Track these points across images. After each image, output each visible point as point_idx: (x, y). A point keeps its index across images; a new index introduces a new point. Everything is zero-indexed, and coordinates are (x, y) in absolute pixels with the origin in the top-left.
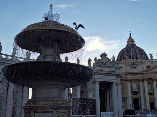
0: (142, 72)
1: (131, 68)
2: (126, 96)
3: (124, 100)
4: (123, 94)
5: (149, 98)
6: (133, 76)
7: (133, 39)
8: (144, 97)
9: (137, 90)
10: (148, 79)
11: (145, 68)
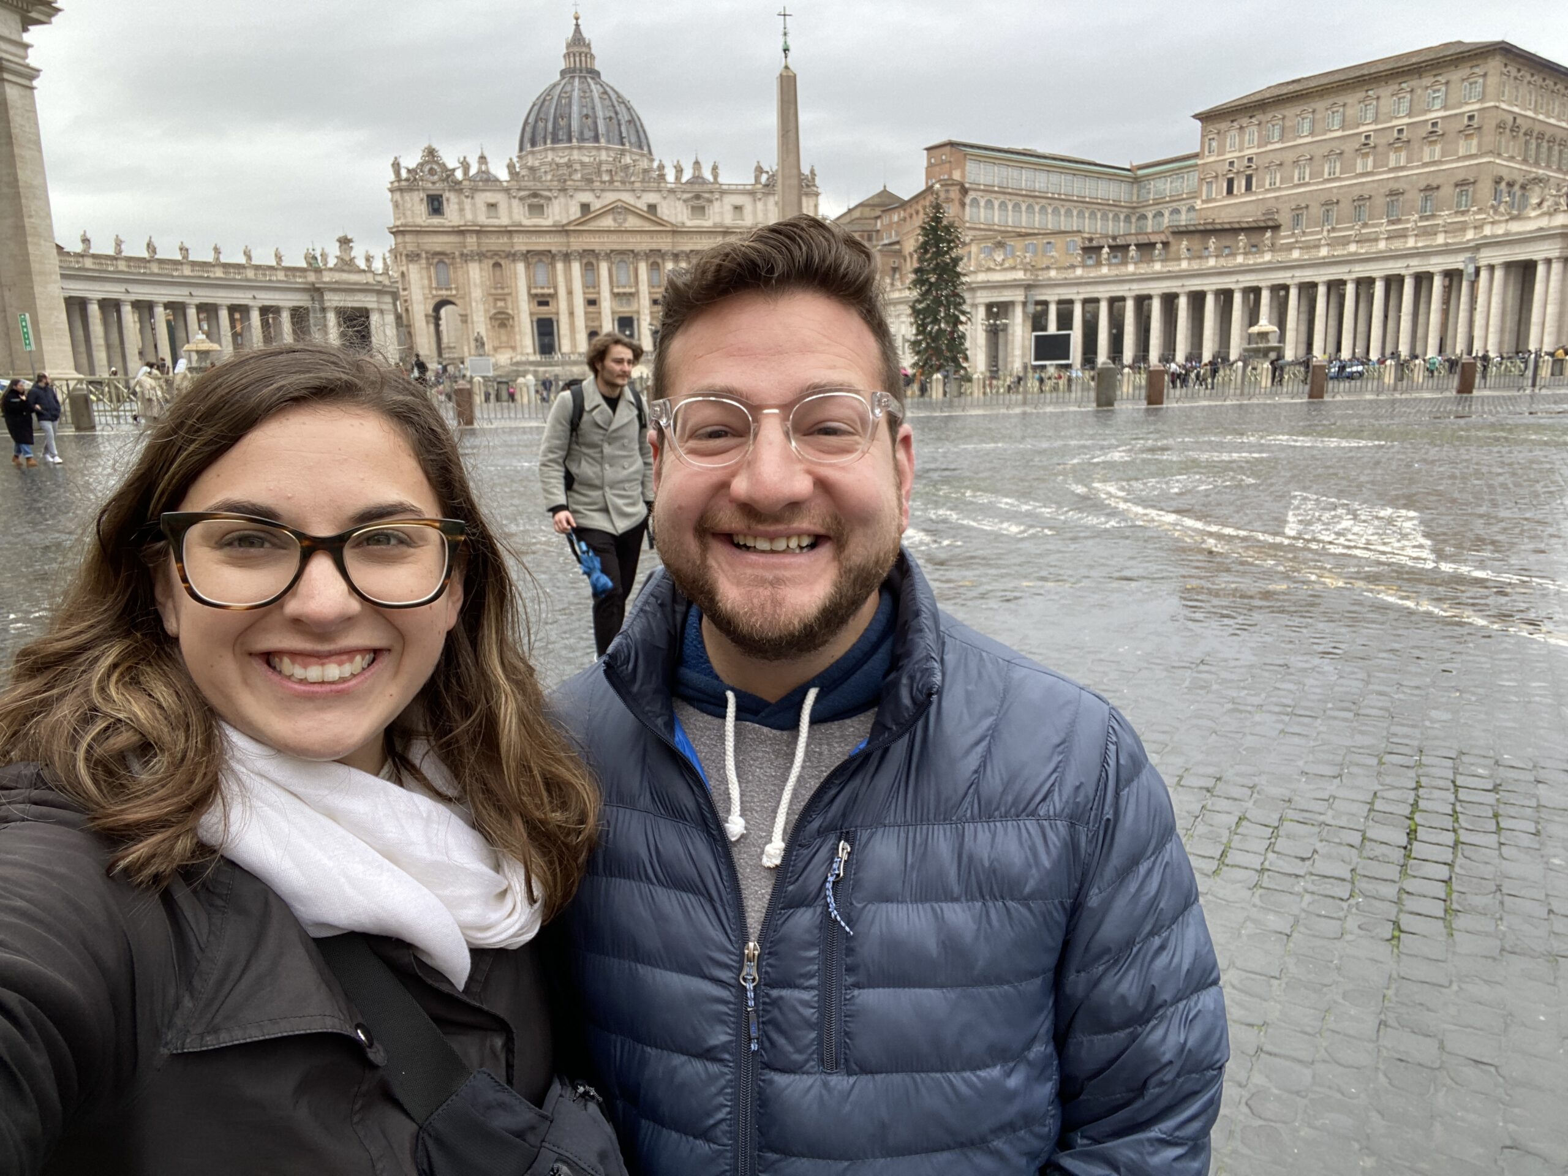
0: (563, 226)
1: (527, 208)
2: (513, 310)
3: (506, 321)
4: (504, 302)
5: (585, 316)
6: (534, 238)
7: (589, 45)
8: (570, 313)
9: (549, 288)
10: (584, 251)
11: (575, 212)
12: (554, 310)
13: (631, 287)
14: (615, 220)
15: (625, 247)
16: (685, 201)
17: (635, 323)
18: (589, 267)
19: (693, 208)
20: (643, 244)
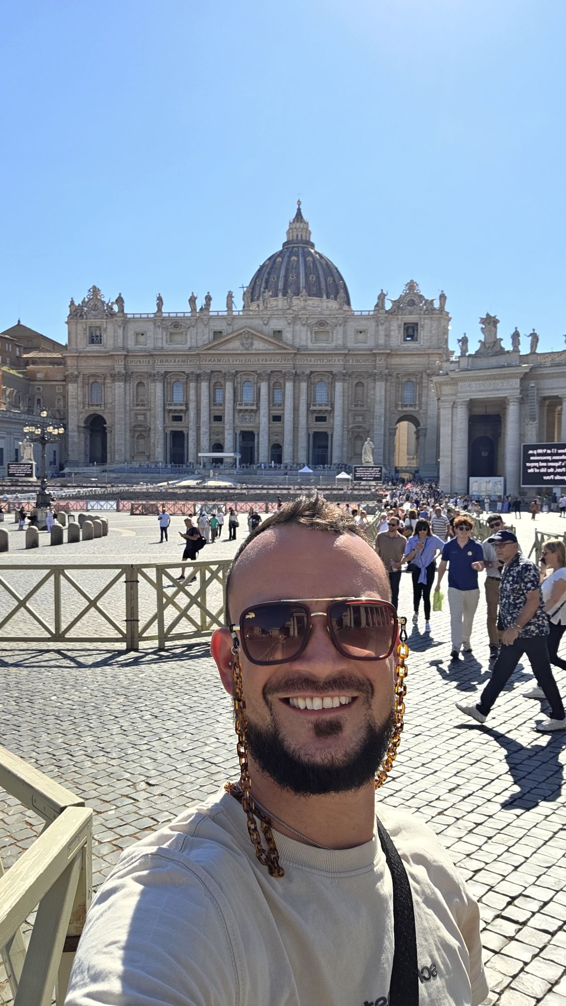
7: (307, 224)
13: (252, 405)
14: (242, 344)
15: (249, 369)
17: (256, 437)
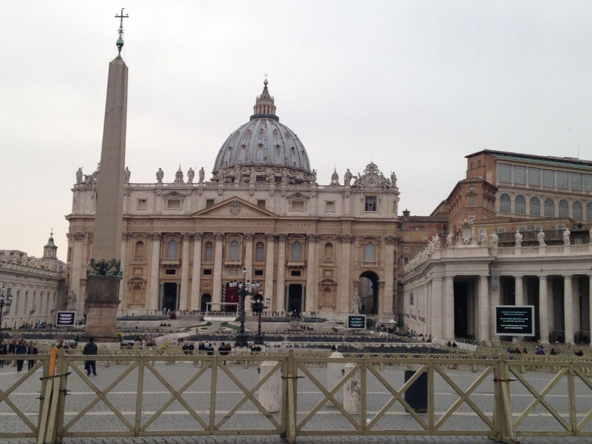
0: (191, 215)
1: (167, 203)
2: (146, 277)
3: (140, 285)
4: (140, 270)
5: (201, 282)
6: (169, 224)
8: (189, 279)
9: (175, 260)
10: (205, 233)
11: (201, 204)
12: (178, 277)
13: (238, 261)
14: (231, 211)
15: (236, 231)
16: (287, 198)
18: (208, 246)
19: (293, 202)
20: (251, 228)
